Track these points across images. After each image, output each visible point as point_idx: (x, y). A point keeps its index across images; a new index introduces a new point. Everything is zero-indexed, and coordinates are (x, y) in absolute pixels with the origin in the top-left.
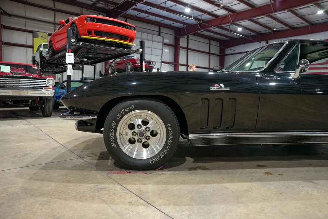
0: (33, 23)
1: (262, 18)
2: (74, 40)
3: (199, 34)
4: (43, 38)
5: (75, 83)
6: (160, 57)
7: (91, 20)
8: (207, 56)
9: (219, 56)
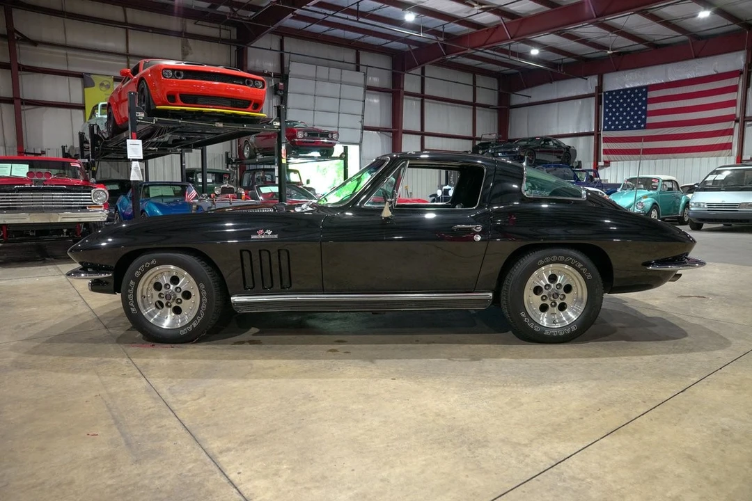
0: (81, 56)
1: (580, 27)
2: (141, 115)
3: (449, 62)
4: (103, 88)
5: (158, 187)
6: (360, 118)
7: (173, 74)
8: (468, 111)
9: (496, 110)
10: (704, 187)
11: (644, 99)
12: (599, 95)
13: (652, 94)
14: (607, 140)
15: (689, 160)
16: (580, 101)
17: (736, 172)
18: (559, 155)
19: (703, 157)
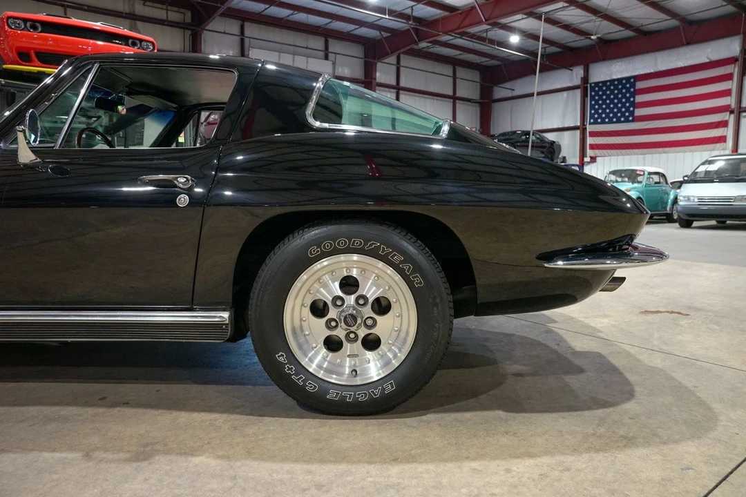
1: (560, 9)
3: (424, 52)
7: (26, 26)
8: (448, 105)
9: (477, 105)
10: (694, 179)
11: (632, 90)
12: (585, 86)
13: (640, 85)
14: (593, 134)
15: (680, 155)
16: (565, 94)
17: (730, 162)
18: (542, 150)
19: (695, 151)
